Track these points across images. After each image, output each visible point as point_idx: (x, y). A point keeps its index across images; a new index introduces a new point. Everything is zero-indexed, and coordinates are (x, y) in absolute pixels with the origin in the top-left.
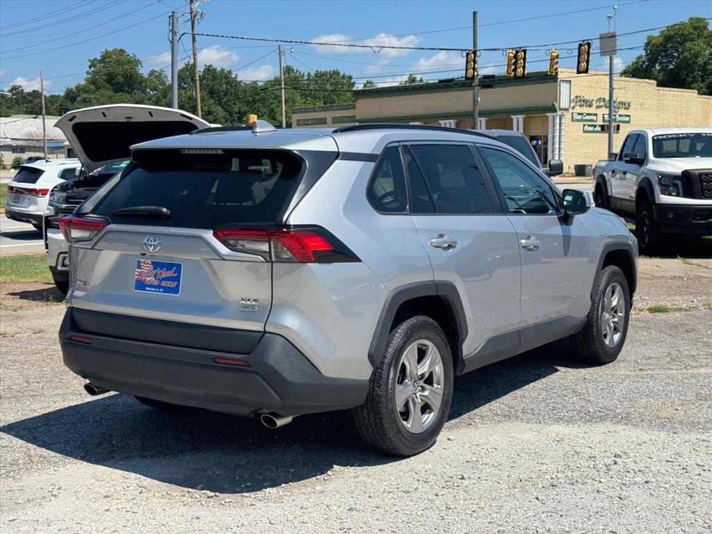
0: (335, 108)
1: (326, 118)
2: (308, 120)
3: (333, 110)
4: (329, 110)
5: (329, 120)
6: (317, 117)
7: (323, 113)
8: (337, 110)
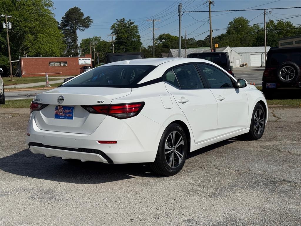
0: (296, 37)
1: (292, 42)
2: (285, 43)
3: (296, 38)
4: (294, 38)
5: (294, 43)
6: (289, 41)
7: (292, 39)
8: (297, 38)
